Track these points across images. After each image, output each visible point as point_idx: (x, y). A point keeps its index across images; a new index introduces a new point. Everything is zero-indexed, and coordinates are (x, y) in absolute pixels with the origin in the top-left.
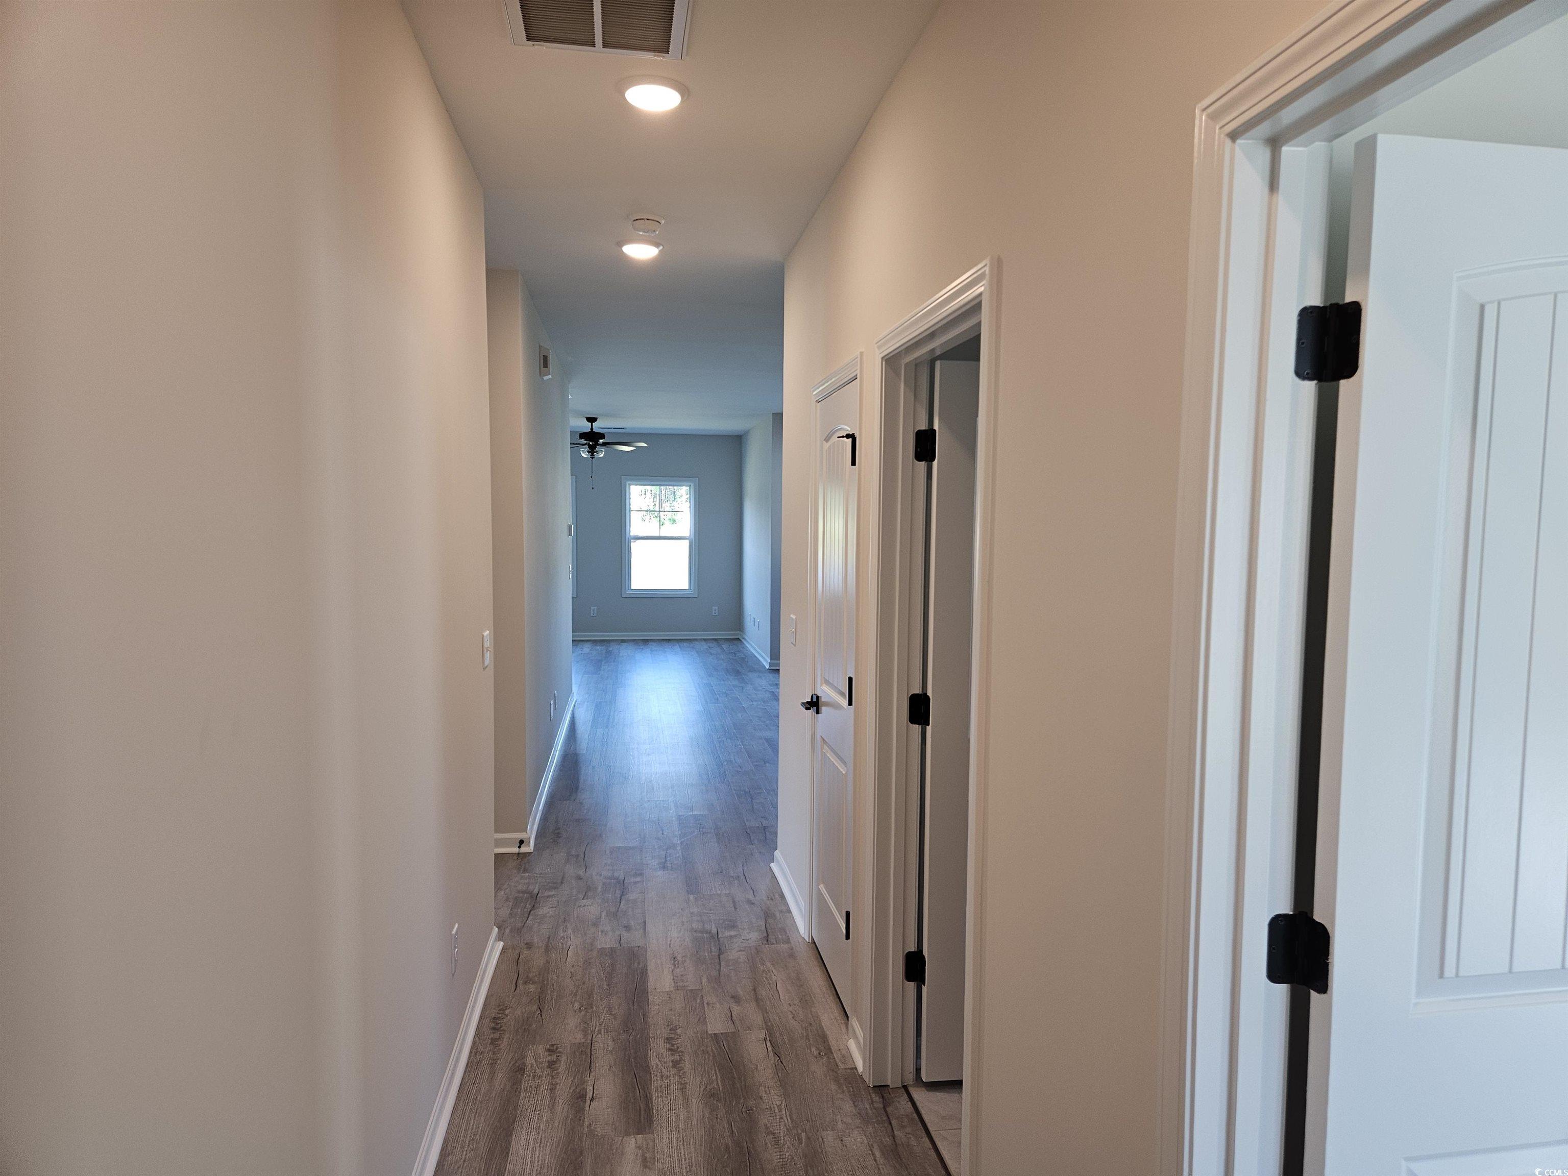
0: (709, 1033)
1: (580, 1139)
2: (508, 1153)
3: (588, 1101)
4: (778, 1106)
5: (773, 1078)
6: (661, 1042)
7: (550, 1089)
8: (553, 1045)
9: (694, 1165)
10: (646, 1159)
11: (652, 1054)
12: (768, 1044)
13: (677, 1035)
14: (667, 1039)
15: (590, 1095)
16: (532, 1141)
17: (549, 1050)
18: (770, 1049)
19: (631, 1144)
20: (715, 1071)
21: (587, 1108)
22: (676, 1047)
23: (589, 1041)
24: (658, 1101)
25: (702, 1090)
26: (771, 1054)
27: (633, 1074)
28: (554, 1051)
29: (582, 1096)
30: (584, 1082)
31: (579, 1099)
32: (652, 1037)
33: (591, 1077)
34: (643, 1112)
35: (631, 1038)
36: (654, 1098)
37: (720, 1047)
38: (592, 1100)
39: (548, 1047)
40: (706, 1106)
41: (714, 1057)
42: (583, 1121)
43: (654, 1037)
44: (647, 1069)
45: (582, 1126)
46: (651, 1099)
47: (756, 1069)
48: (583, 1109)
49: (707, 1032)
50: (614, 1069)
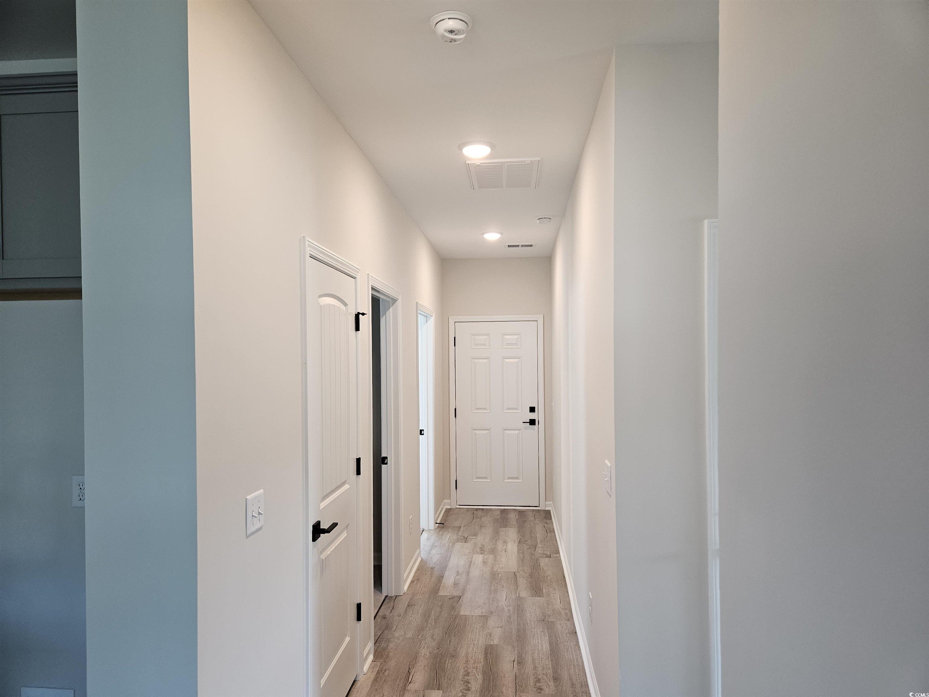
0: (442, 691)
1: (518, 646)
2: (549, 643)
3: (516, 661)
4: (424, 648)
5: (419, 661)
6: (473, 689)
7: (536, 667)
8: (540, 693)
9: (470, 632)
10: (490, 636)
11: (480, 681)
12: (410, 680)
13: (462, 692)
14: (469, 690)
15: (515, 663)
16: (540, 646)
17: (541, 689)
18: (411, 677)
19: (496, 642)
20: (447, 668)
21: (516, 657)
22: (465, 684)
23: (517, 693)
24: (481, 657)
25: (457, 659)
26: (412, 674)
27: (492, 671)
28: (539, 688)
29: (519, 663)
30: (518, 669)
31: (520, 662)
32: (478, 692)
33: (515, 672)
34: (489, 653)
35: (491, 693)
36: (483, 658)
37: (439, 681)
38: (514, 661)
39: (543, 692)
40: (458, 652)
41: (444, 676)
42: (517, 652)
43: (476, 692)
44: (484, 673)
45: (518, 650)
46: (484, 658)
47: (425, 667)
48: (518, 657)
49: (443, 692)
50: (503, 675)
